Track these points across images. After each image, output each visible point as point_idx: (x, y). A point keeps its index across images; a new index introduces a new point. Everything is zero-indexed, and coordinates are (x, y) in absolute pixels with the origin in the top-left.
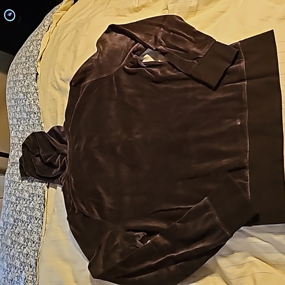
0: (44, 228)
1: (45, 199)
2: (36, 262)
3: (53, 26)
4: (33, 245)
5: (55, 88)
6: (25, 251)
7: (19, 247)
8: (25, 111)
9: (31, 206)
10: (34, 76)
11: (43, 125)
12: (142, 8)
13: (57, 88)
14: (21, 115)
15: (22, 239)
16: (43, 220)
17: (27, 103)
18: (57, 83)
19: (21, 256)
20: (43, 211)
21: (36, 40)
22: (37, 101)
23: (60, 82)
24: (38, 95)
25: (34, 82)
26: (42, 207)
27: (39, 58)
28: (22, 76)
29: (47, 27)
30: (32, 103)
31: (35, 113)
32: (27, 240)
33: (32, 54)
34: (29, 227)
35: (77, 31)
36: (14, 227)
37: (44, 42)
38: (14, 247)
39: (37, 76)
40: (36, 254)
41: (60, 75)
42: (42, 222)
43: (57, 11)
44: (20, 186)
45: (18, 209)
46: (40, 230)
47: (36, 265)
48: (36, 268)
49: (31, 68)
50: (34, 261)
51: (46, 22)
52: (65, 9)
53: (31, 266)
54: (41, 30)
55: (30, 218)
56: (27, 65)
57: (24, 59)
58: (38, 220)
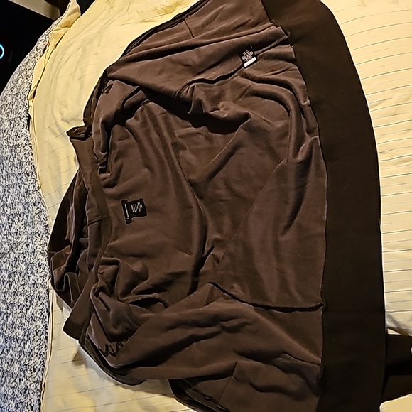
0: (49, 347)
1: (48, 302)
2: (39, 400)
3: (50, 48)
4: (34, 374)
5: (55, 134)
6: (22, 385)
7: (12, 380)
8: (13, 174)
9: (29, 314)
10: (25, 120)
11: (40, 191)
12: (177, 6)
13: (59, 134)
14: (9, 180)
15: (17, 366)
16: (47, 333)
17: (16, 161)
18: (57, 126)
19: (16, 393)
20: (47, 320)
21: (25, 70)
22: (31, 157)
23: (61, 123)
24: (31, 147)
25: (24, 129)
26: (46, 314)
27: (31, 93)
28: (7, 123)
29: (42, 50)
30: (24, 160)
31: (28, 175)
32: (24, 367)
33: (21, 90)
34: (27, 346)
35: (84, 50)
36: (5, 351)
37: (37, 72)
38: (6, 381)
39: (28, 121)
40: (39, 387)
41: (62, 114)
43: (57, 27)
44: (12, 288)
45: (9, 322)
46: (43, 350)
47: (40, 404)
48: (39, 409)
49: (20, 110)
50: (36, 399)
51: (40, 43)
52: (69, 25)
53: (32, 407)
54: (33, 55)
55: (28, 333)
56: (14, 107)
57: (10, 98)
58: (39, 334)
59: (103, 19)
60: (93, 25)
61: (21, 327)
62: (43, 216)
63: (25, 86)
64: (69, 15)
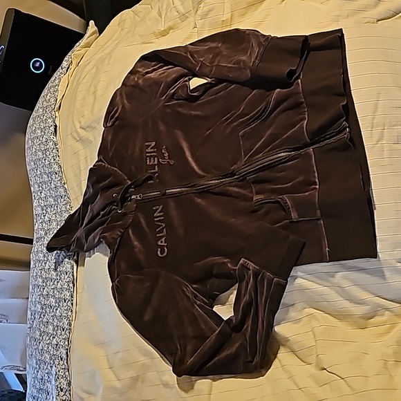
0: (74, 311)
1: (73, 276)
2: (67, 353)
3: (72, 67)
4: (63, 333)
5: (75, 139)
6: (54, 342)
7: (48, 338)
8: (45, 173)
9: (59, 286)
10: (52, 129)
11: (66, 186)
12: (169, 30)
13: (78, 139)
14: (42, 178)
15: (51, 327)
16: (72, 300)
17: (47, 162)
18: (77, 132)
19: (50, 348)
20: (72, 290)
21: (53, 86)
22: (58, 158)
23: (80, 130)
24: (58, 151)
25: (52, 136)
26: (71, 285)
27: (57, 106)
28: (39, 131)
29: (66, 69)
30: (52, 161)
31: (56, 174)
32: (56, 328)
33: (50, 104)
34: (58, 312)
35: (97, 69)
36: (42, 316)
37: (61, 88)
39: (55, 129)
40: (67, 343)
41: (80, 122)
42: (72, 304)
43: (78, 49)
44: (47, 265)
45: (45, 293)
46: (70, 313)
47: (67, 356)
48: (67, 360)
49: (49, 120)
50: (65, 352)
51: (65, 64)
52: (88, 45)
53: (62, 359)
54: (59, 74)
55: (59, 301)
56: (45, 118)
57: (41, 110)
58: (67, 301)
59: (115, 40)
60: (107, 45)
61: (54, 296)
62: (68, 207)
63: (52, 100)
64: (88, 37)
